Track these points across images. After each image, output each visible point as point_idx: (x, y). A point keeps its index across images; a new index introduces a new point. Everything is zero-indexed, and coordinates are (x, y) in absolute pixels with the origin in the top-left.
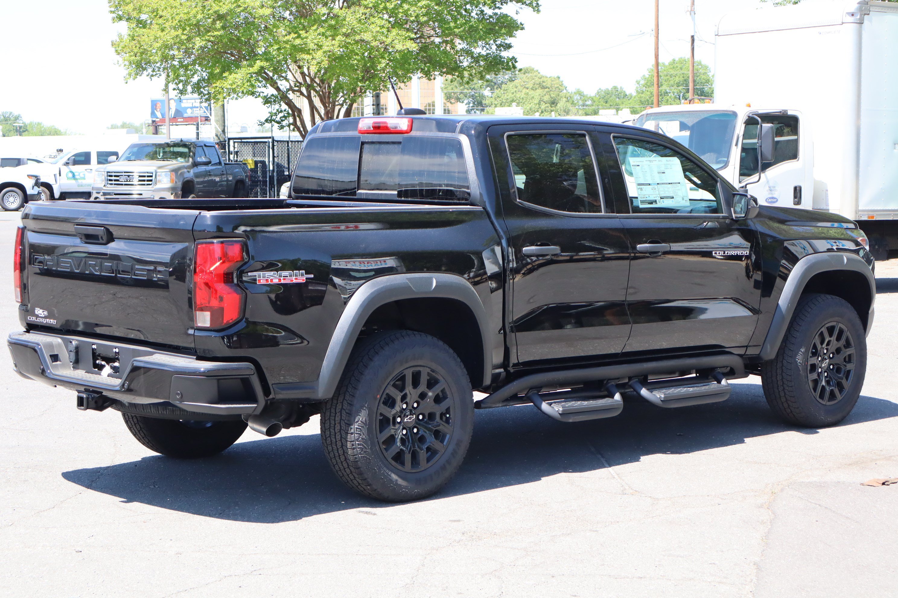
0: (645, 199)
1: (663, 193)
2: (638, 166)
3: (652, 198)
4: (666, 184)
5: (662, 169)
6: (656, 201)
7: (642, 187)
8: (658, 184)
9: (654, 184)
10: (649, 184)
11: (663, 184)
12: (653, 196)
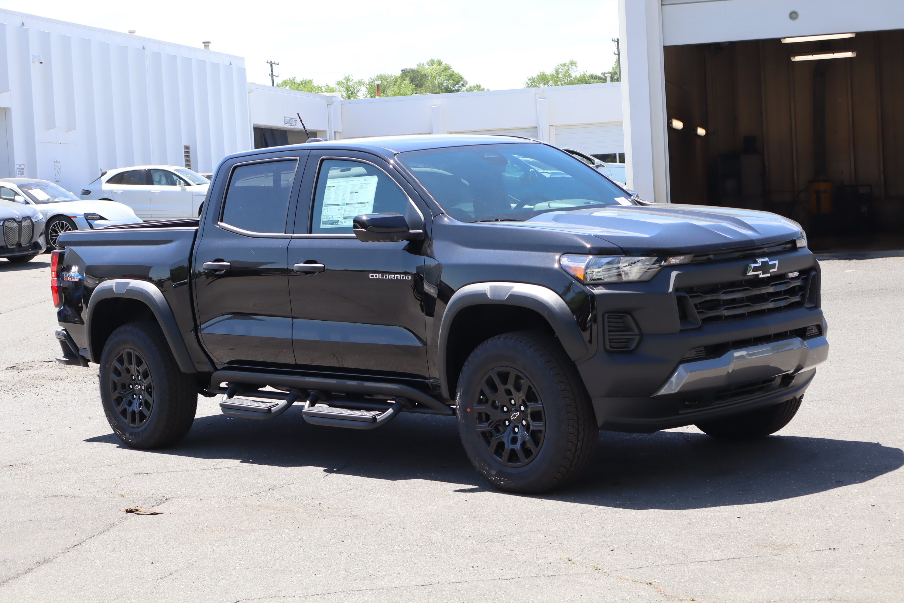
0: (327, 220)
1: (348, 213)
2: (334, 187)
3: (335, 219)
4: (355, 203)
5: (356, 189)
6: (337, 222)
7: (329, 207)
8: (347, 204)
9: (343, 205)
10: (338, 205)
11: (351, 204)
12: (337, 217)
